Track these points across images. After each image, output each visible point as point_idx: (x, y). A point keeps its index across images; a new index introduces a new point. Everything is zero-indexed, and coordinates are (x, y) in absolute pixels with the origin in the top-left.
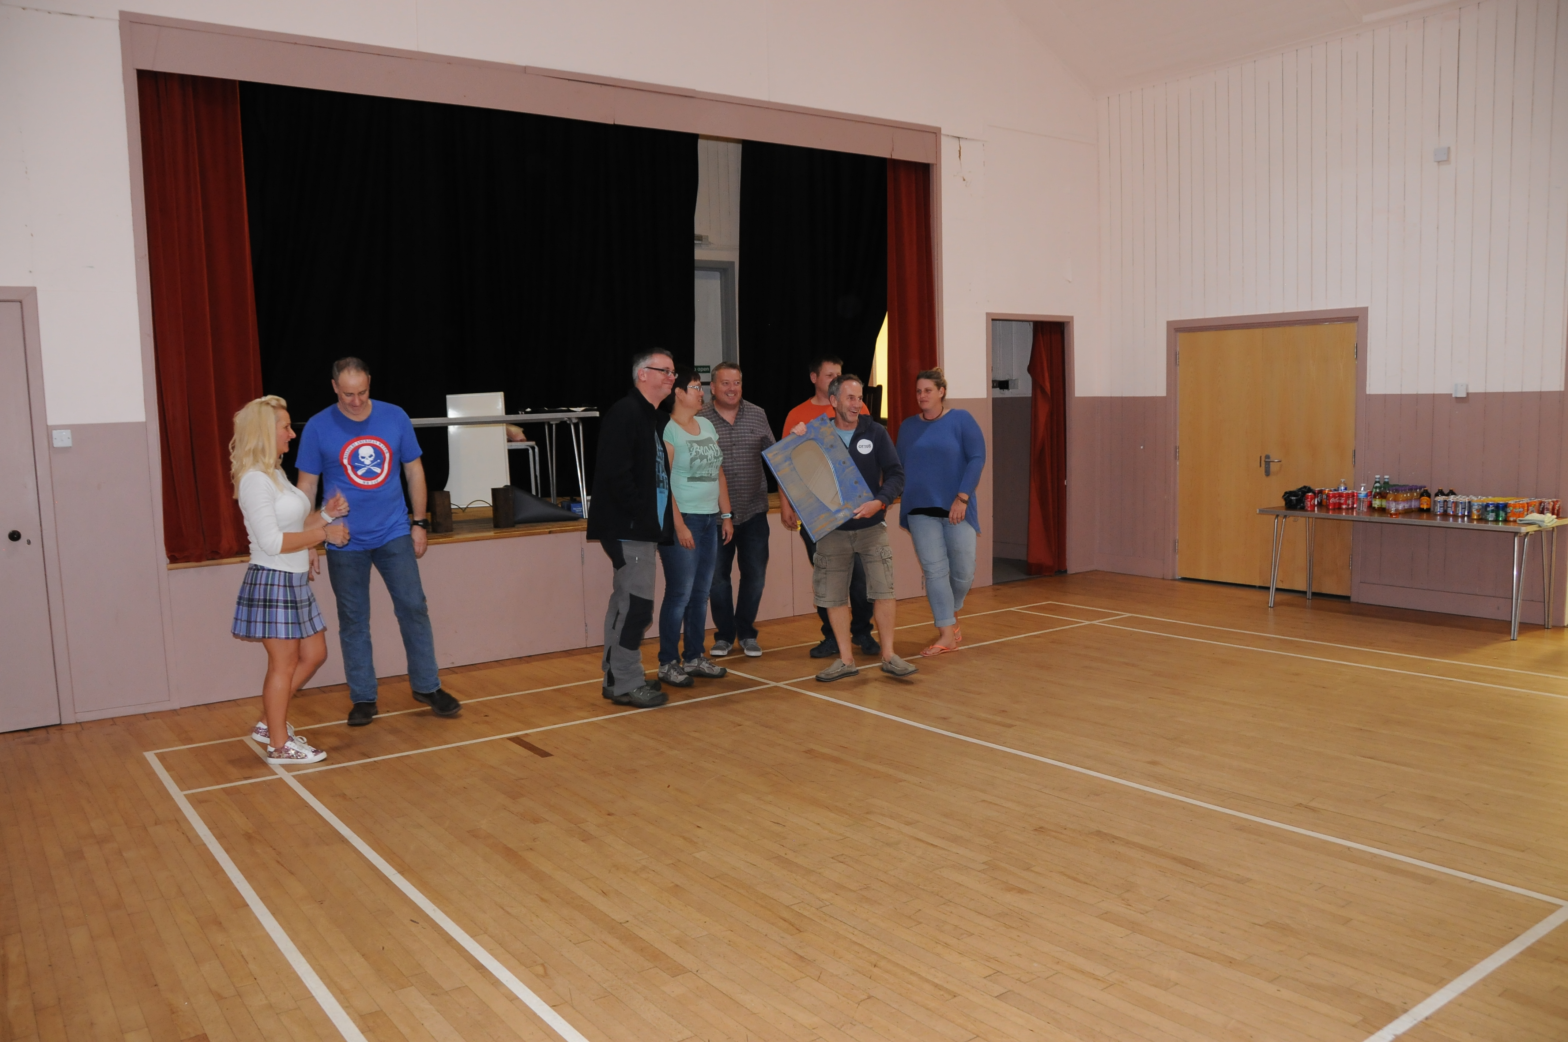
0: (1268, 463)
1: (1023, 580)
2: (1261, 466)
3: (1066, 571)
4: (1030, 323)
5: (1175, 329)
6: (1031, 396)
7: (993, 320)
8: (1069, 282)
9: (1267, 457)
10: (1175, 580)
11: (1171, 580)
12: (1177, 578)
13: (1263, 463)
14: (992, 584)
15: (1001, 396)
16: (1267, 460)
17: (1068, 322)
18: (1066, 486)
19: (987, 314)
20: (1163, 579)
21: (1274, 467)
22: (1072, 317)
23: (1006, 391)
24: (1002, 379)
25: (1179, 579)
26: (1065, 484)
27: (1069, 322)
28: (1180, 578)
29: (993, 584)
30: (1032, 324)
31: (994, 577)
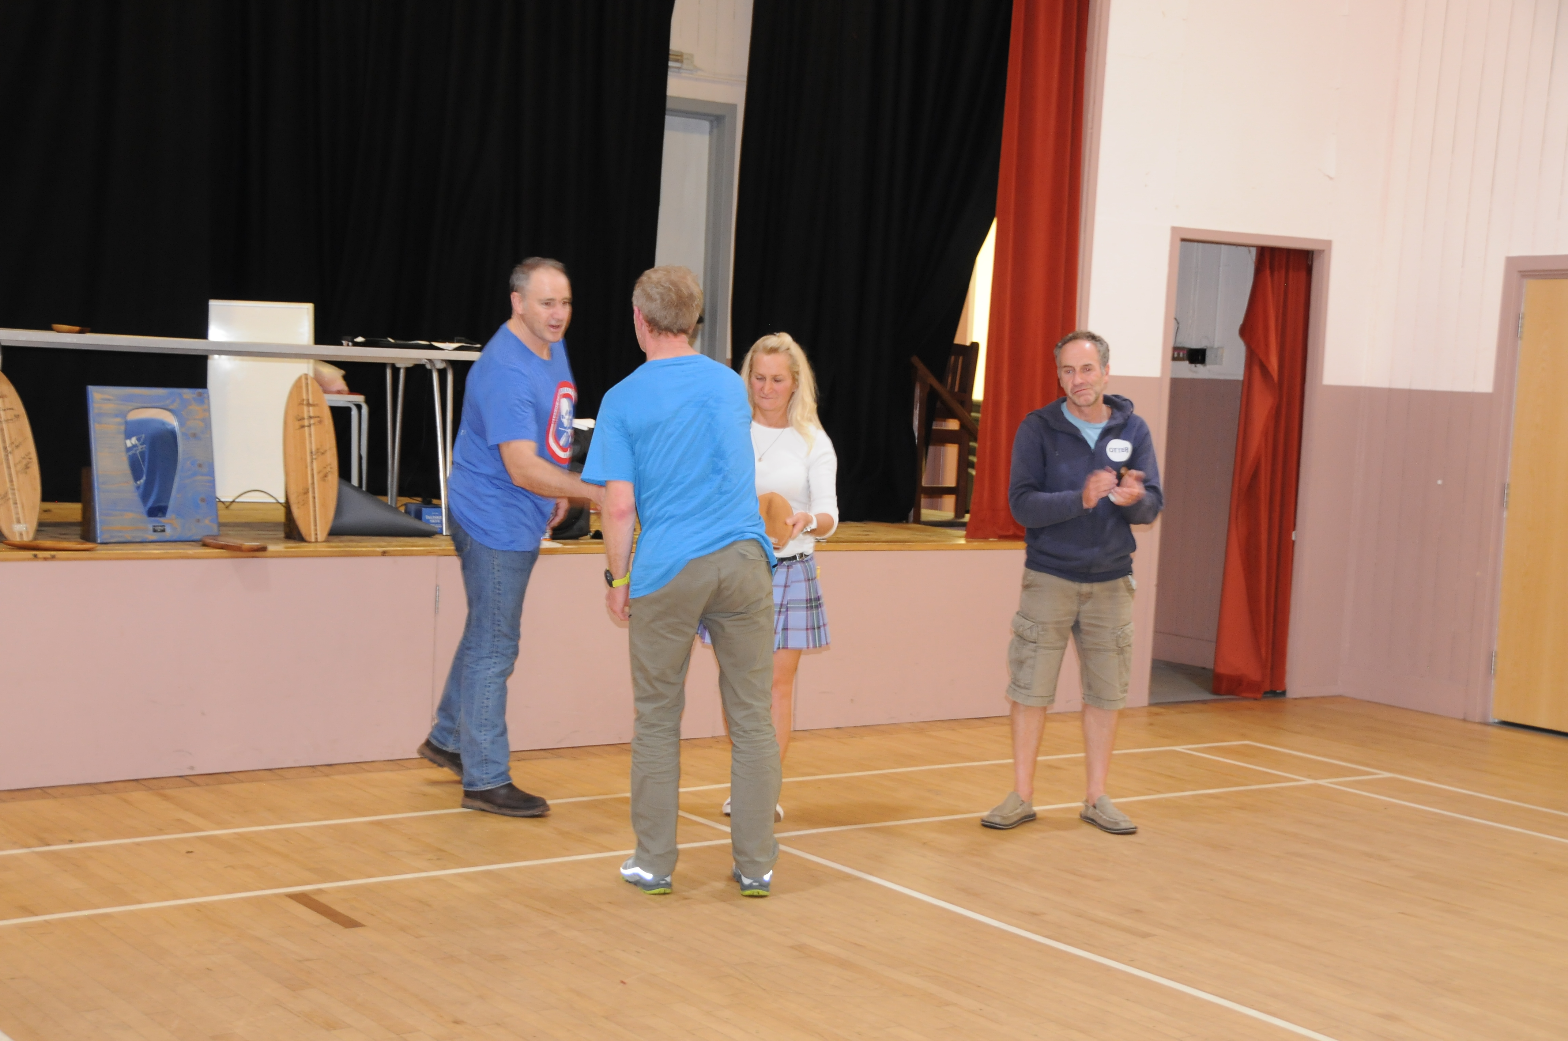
1: (1204, 702)
3: (1284, 693)
4: (1251, 249)
5: (1518, 272)
6: (1241, 378)
7: (1183, 240)
8: (1331, 178)
10: (1486, 724)
11: (1480, 723)
12: (1491, 720)
14: (1147, 704)
15: (1190, 375)
17: (1321, 252)
18: (1294, 542)
19: (1173, 229)
20: (1464, 720)
22: (1329, 243)
23: (1200, 367)
24: (1195, 345)
25: (1495, 723)
26: (1293, 538)
27: (1323, 251)
28: (1496, 721)
29: (1151, 705)
30: (1254, 251)
31: (1152, 693)
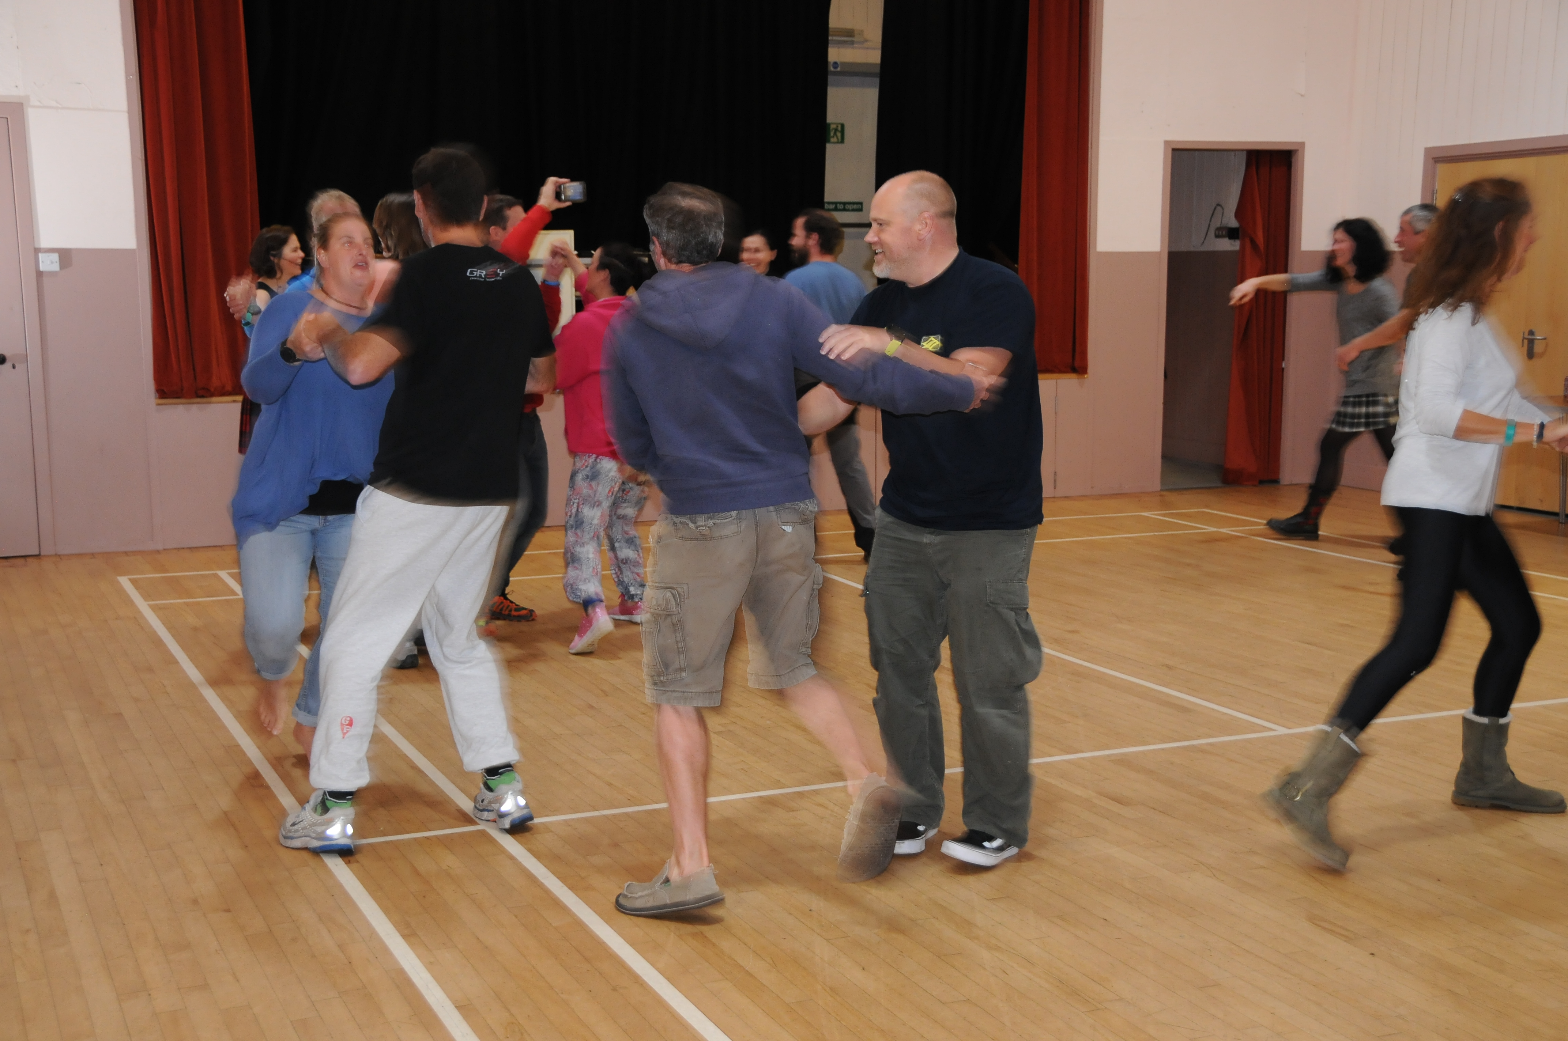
0: (1531, 342)
2: (1523, 346)
4: (1243, 152)
5: (1433, 158)
7: (1174, 150)
8: (1302, 95)
9: (1531, 333)
13: (1526, 341)
14: (1159, 490)
16: (1530, 337)
17: (1296, 151)
18: (1283, 369)
19: (1167, 143)
21: (1538, 348)
22: (1302, 144)
23: (1236, 241)
24: (1233, 225)
26: (1283, 366)
27: (1299, 150)
29: (1162, 490)
30: (1245, 153)
31: (1163, 482)
